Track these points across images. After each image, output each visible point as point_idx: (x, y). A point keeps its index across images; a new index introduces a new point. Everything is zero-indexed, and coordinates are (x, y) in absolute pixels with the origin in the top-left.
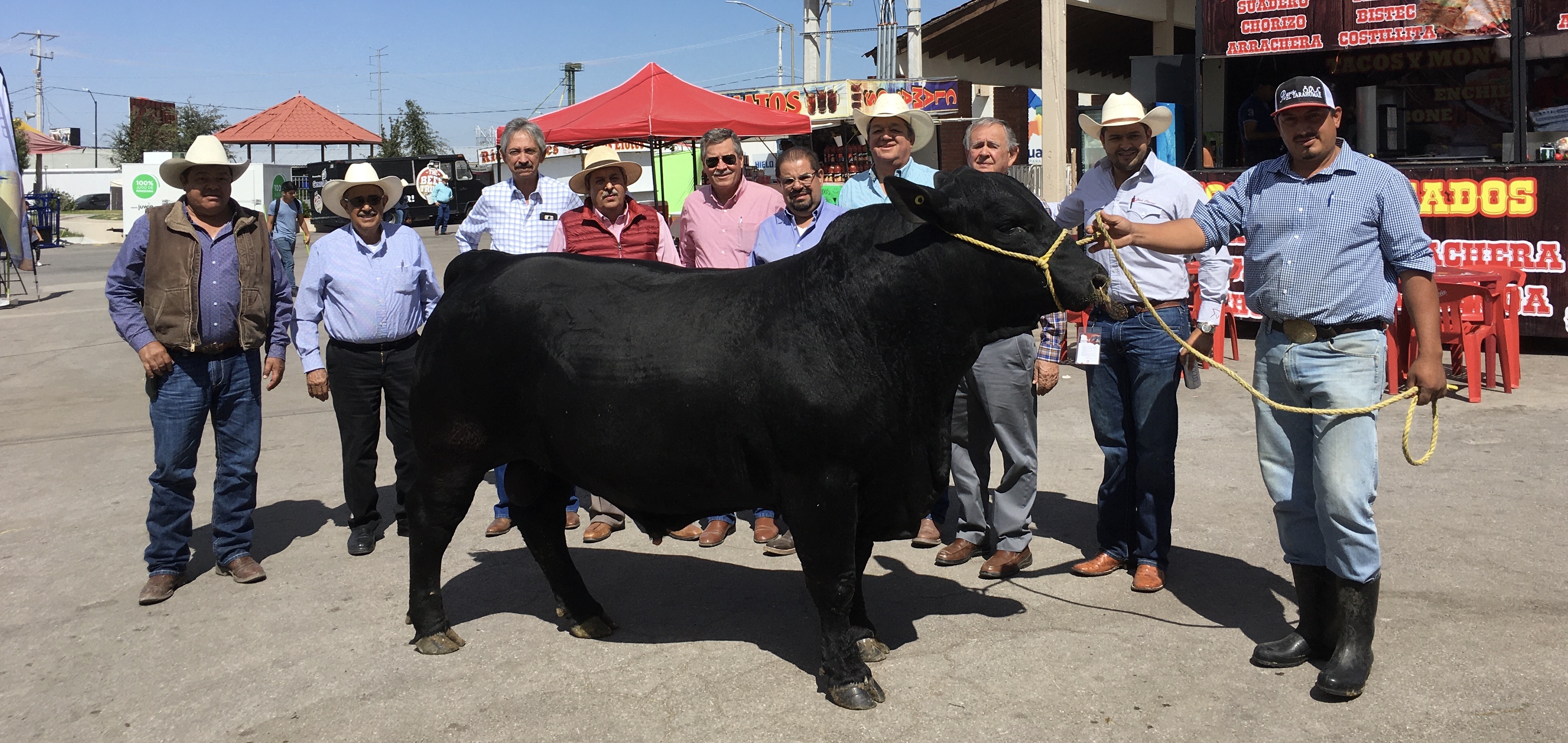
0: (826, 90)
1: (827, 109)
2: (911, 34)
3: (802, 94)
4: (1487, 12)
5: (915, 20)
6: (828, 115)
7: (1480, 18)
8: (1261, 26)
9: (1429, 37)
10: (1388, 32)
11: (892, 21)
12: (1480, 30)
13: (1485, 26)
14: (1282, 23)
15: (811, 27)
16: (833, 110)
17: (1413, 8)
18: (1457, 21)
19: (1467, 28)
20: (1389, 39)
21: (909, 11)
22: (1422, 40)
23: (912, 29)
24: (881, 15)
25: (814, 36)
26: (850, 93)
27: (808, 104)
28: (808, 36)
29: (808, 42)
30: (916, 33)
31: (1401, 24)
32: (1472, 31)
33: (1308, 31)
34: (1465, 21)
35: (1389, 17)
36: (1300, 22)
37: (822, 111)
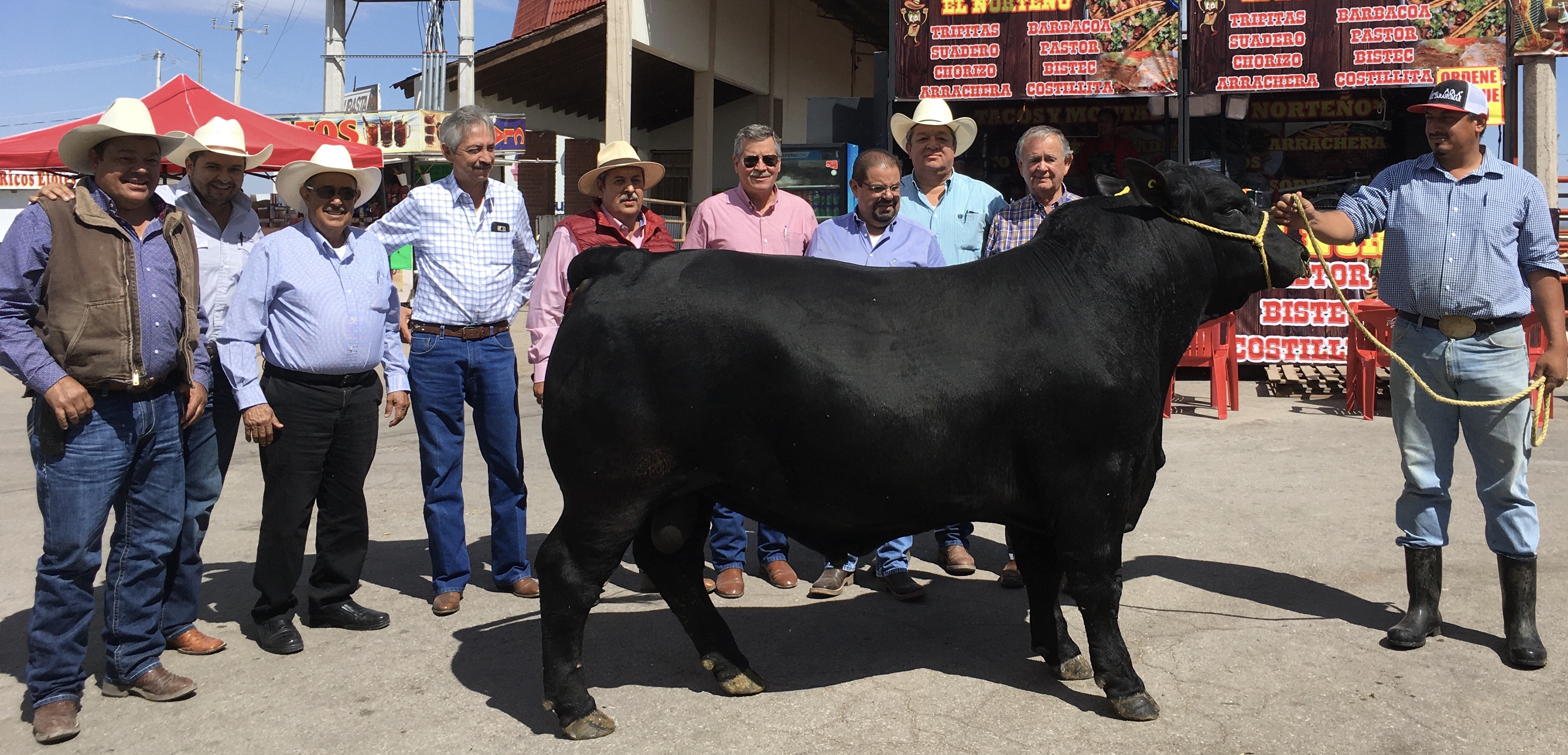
0: (393, 120)
1: (394, 142)
2: (462, 65)
3: (360, 123)
4: (1158, 72)
5: (468, 49)
6: (393, 148)
7: (1151, 76)
8: (953, 72)
9: (1108, 92)
10: (1072, 85)
11: (440, 49)
12: (1151, 89)
13: (1156, 84)
14: (974, 71)
15: (335, 49)
16: (401, 142)
17: (1093, 64)
18: (1133, 78)
19: (1141, 85)
20: (1072, 91)
21: (460, 39)
22: (1101, 94)
23: (465, 59)
24: (427, 40)
25: (338, 60)
26: (424, 125)
27: (367, 135)
28: (331, 59)
29: (330, 66)
30: (469, 64)
31: (1083, 78)
32: (1145, 88)
33: (998, 80)
34: (1140, 79)
35: (1073, 71)
36: (991, 71)
37: (387, 144)
